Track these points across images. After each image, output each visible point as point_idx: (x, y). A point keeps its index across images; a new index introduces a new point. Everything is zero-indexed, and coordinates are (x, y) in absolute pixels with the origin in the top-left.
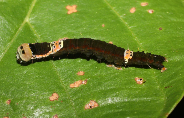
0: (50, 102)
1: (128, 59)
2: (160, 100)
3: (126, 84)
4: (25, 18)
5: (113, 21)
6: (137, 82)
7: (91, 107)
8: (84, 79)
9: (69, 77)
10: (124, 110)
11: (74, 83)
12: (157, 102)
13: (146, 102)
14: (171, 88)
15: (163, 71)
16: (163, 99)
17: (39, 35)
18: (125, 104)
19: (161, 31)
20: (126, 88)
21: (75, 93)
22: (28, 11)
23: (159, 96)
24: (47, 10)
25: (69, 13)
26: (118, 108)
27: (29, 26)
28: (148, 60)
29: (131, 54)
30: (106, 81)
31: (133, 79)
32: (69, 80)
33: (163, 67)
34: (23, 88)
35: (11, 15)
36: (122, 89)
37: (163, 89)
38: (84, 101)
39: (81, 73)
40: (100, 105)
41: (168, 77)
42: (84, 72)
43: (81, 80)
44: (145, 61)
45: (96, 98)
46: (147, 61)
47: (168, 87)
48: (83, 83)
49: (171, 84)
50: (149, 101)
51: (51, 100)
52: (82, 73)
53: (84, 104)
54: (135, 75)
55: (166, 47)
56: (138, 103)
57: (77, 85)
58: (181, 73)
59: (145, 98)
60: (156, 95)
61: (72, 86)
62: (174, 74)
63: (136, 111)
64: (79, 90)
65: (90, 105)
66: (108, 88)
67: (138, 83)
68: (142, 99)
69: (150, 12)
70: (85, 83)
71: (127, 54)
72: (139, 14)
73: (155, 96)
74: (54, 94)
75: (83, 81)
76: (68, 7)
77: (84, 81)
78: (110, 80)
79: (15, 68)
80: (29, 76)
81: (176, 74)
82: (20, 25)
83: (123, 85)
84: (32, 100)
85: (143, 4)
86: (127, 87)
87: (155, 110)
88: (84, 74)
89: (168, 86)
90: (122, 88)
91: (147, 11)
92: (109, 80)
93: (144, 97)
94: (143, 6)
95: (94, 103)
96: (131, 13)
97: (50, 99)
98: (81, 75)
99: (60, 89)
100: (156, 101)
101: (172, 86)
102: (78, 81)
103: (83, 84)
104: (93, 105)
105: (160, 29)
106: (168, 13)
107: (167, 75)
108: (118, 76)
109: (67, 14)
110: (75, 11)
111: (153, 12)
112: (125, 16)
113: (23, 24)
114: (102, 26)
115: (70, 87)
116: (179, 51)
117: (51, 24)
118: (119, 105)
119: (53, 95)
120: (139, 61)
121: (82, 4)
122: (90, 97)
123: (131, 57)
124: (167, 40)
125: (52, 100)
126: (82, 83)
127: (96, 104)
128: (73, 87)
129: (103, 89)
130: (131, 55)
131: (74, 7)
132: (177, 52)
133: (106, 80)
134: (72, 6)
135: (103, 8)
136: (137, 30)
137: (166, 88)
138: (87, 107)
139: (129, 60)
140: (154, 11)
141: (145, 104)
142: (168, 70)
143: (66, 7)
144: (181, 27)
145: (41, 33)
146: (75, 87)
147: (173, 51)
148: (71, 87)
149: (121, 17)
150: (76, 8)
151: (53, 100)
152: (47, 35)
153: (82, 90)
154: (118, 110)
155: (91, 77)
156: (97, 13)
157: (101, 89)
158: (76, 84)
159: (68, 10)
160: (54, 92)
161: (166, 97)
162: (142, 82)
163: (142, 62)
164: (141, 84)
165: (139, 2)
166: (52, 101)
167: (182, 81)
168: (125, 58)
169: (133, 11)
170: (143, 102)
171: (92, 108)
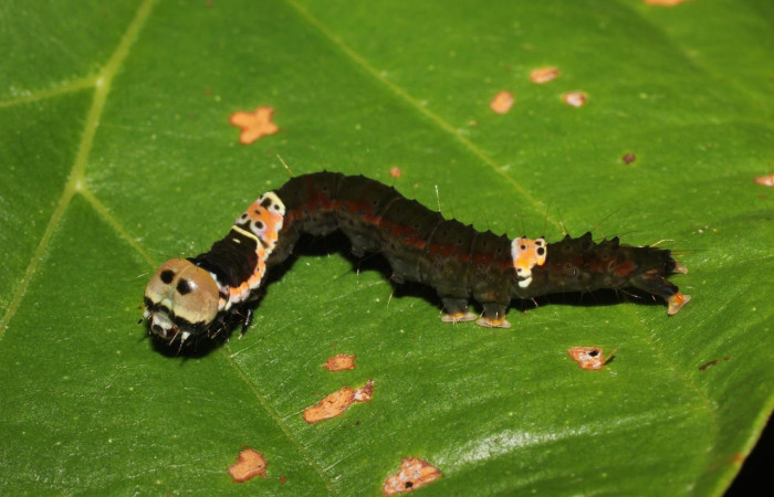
0: (236, 484)
1: (531, 267)
2: (689, 415)
3: (537, 377)
4: (69, 178)
5: (429, 151)
6: (579, 363)
7: (409, 484)
8: (359, 382)
9: (294, 382)
10: (551, 473)
11: (321, 404)
12: (682, 425)
13: (637, 431)
14: (725, 364)
15: (676, 307)
16: (702, 409)
17: (139, 236)
18: (548, 452)
19: (633, 165)
20: (544, 392)
21: (331, 441)
22: (77, 149)
23: (683, 403)
24: (154, 137)
25: (248, 138)
26: (525, 472)
27: (89, 205)
28: (612, 265)
29: (537, 247)
30: (452, 377)
31: (563, 356)
32: (294, 394)
33: (675, 290)
34: (113, 444)
35: (13, 168)
36: (526, 397)
37: (693, 374)
38: (375, 467)
39: (343, 362)
40: (448, 471)
41: (705, 328)
42: (354, 358)
43: (347, 386)
44: (600, 270)
45: (425, 446)
46: (609, 270)
47: (714, 363)
48: (359, 396)
49: (722, 349)
50: (647, 427)
51: (236, 477)
52: (347, 360)
53: (379, 479)
54: (568, 339)
55: (669, 221)
56: (604, 439)
57: (333, 407)
58: (754, 304)
59: (628, 419)
60: (671, 400)
61: (313, 415)
62: (724, 312)
63: (604, 470)
64: (344, 427)
65: (403, 477)
66: (468, 401)
67: (584, 366)
68: (619, 422)
69: (574, 100)
70: (364, 397)
71: (523, 247)
72: (531, 113)
73: (666, 405)
74: (246, 455)
75: (354, 392)
76: (240, 119)
77: (359, 391)
78: (467, 371)
79: (65, 373)
80: (128, 394)
81: (733, 313)
82: (53, 204)
83: (526, 381)
84: (156, 485)
85: (541, 75)
86: (545, 385)
87: (681, 455)
88: (353, 365)
89: (711, 360)
90: (525, 394)
91: (561, 97)
92: (462, 372)
93: (623, 413)
94: (540, 80)
95: (419, 466)
96: (496, 115)
97: (232, 476)
98: (341, 370)
99: (265, 434)
100: (674, 422)
101: (727, 359)
102: (336, 395)
103: (358, 401)
104: (416, 477)
105: (628, 160)
106: (643, 96)
107: (697, 322)
108: (498, 353)
109: (241, 145)
110: (270, 129)
111: (583, 99)
112: (473, 127)
113: (64, 202)
114: (390, 174)
115: (304, 419)
116: (724, 227)
117: (178, 189)
118: (523, 461)
119: (240, 459)
120: (575, 271)
121: (292, 98)
122: (399, 448)
123: (541, 260)
124: (664, 197)
125: (242, 475)
126: (352, 399)
127: (430, 470)
128: (317, 418)
129: (447, 407)
130: (540, 251)
131: (263, 114)
132: (718, 234)
133: (452, 374)
134: (253, 113)
135: (381, 108)
136: (536, 174)
137: (703, 368)
138: (394, 488)
139: (536, 270)
140: (586, 95)
141: (635, 439)
142: (694, 301)
143: (230, 119)
144: (710, 145)
145: (144, 227)
146: (327, 416)
147: (701, 231)
148: (309, 418)
149: (461, 134)
150: (272, 118)
151: (248, 478)
152: (173, 233)
153: (358, 423)
154: (527, 478)
155: (386, 370)
156: (358, 127)
157: (436, 408)
158: (326, 405)
159: (242, 130)
160: (245, 448)
161: (714, 403)
162: (599, 363)
163: (586, 275)
164: (600, 370)
165: (520, 68)
166: (241, 481)
167: (767, 330)
168: (517, 265)
169: (502, 104)
170: (624, 433)
171: (416, 486)
